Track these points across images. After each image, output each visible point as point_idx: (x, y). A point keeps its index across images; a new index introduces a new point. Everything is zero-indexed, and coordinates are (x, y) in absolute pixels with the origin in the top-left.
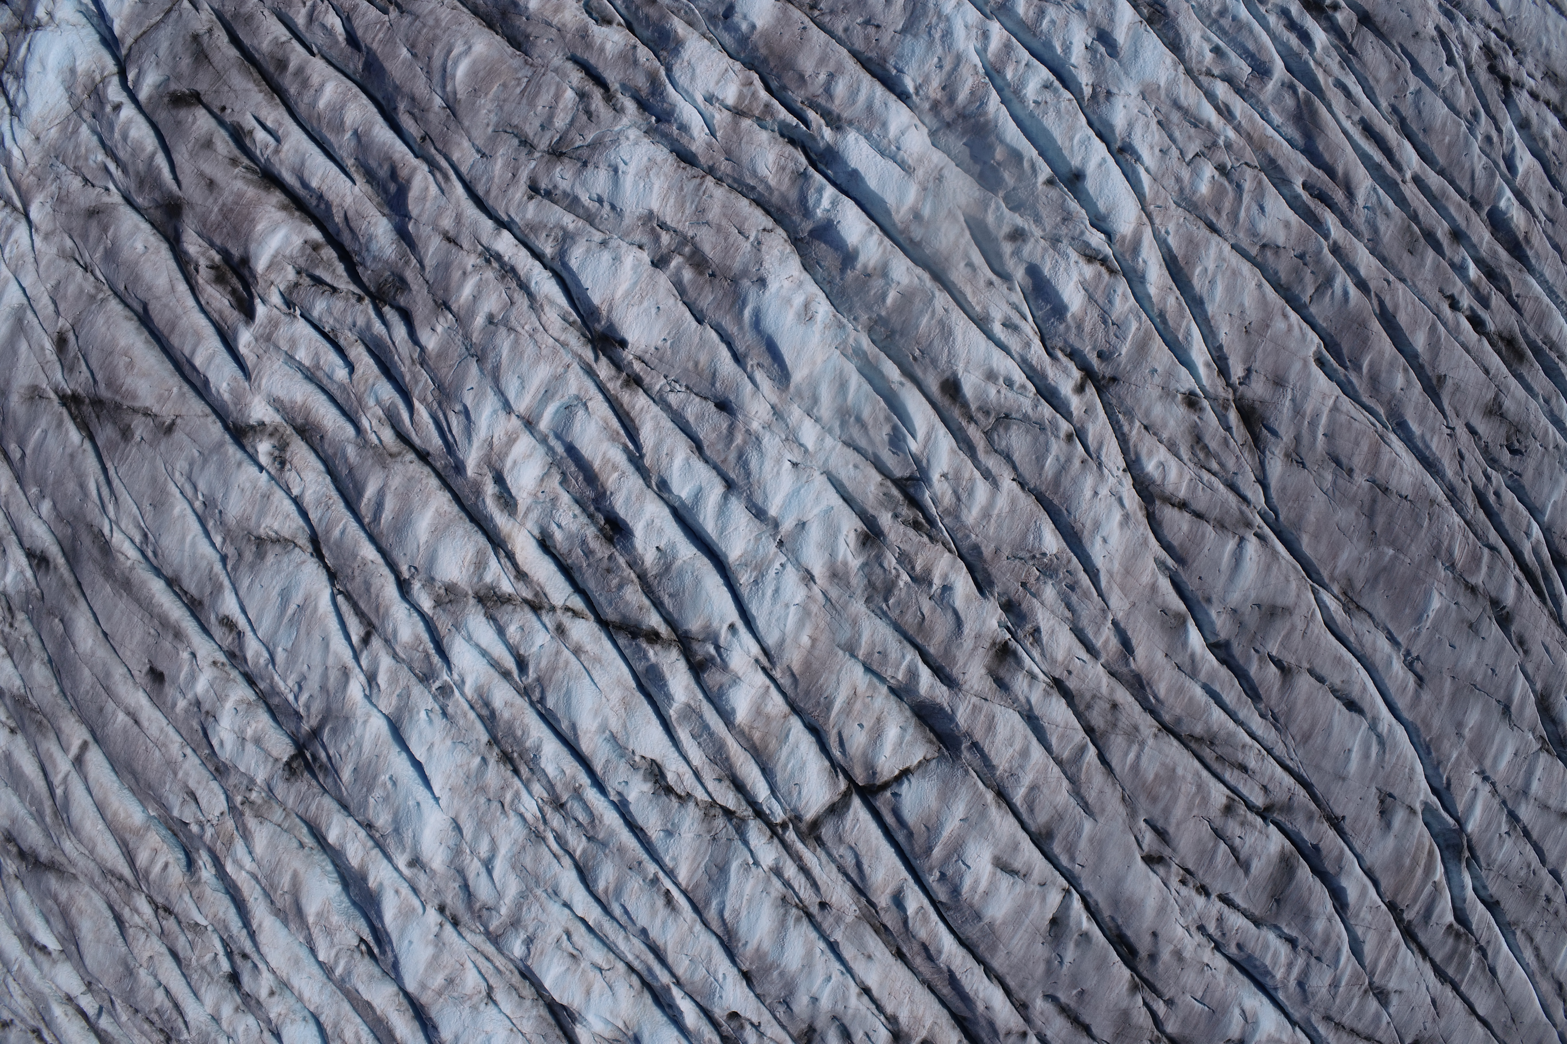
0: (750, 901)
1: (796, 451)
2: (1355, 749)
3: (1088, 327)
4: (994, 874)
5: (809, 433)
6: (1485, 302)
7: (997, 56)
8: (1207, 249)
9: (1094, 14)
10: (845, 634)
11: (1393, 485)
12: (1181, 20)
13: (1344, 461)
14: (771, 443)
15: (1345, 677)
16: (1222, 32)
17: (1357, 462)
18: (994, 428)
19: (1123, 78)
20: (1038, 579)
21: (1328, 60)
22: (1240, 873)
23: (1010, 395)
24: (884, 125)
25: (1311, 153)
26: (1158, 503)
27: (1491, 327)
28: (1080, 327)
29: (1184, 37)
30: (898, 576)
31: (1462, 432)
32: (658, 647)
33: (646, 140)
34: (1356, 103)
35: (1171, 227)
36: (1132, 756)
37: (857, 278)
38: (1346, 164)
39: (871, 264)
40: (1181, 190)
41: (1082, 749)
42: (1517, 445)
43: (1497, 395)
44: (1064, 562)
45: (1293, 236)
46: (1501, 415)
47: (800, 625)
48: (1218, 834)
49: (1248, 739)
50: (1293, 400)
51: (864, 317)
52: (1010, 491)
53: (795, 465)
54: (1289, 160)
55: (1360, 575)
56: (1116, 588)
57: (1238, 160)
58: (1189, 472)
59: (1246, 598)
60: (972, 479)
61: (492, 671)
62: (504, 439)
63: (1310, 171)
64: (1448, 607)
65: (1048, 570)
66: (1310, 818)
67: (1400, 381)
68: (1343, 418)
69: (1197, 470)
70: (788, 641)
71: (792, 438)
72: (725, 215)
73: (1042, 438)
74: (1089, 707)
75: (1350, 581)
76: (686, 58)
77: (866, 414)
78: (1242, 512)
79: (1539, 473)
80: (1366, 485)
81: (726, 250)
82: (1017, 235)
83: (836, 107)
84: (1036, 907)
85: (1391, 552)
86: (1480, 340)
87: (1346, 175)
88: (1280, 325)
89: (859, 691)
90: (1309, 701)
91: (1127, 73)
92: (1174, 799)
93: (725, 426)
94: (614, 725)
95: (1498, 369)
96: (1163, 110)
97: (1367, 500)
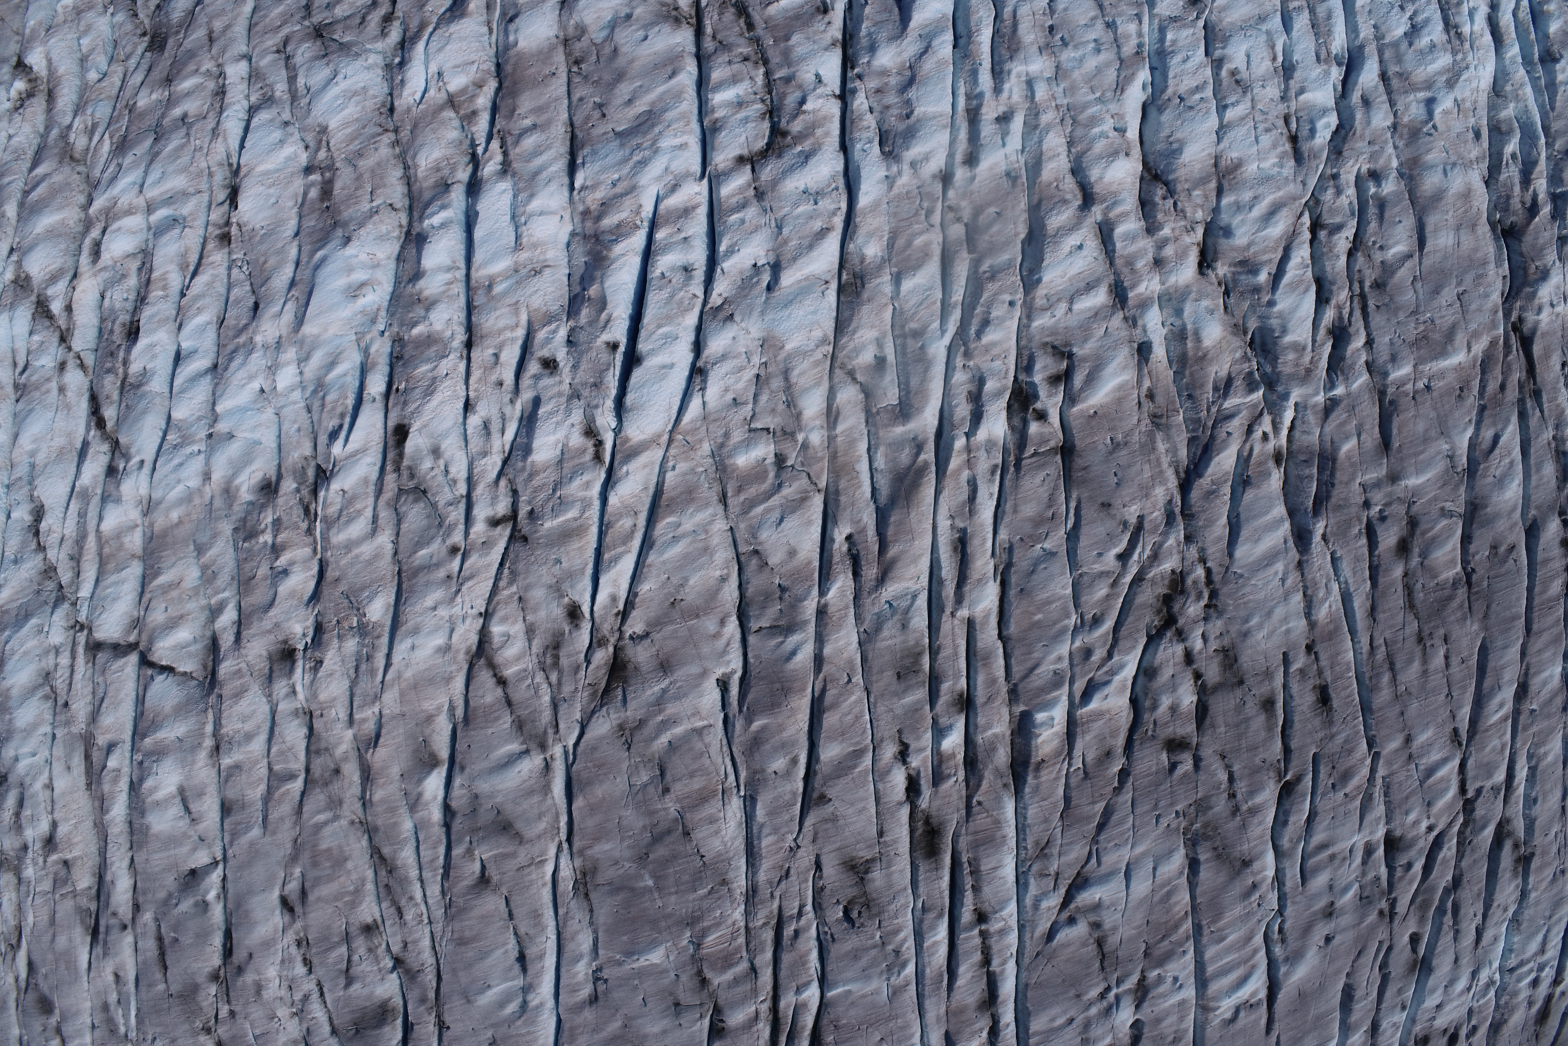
0: (25, 653)
1: (269, 382)
2: (495, 990)
3: (537, 482)
4: (174, 797)
5: (286, 377)
6: (938, 778)
7: (669, 212)
8: (698, 510)
9: (786, 242)
10: (203, 538)
11: (698, 835)
12: (865, 309)
13: (668, 777)
14: (258, 360)
15: (531, 932)
16: (901, 351)
17: (679, 788)
18: (408, 492)
19: (756, 313)
20: (352, 628)
21: (982, 454)
22: (342, 981)
23: (441, 478)
24: (532, 196)
25: (882, 517)
26: (482, 661)
27: (924, 802)
28: (531, 476)
29: (853, 325)
30: (263, 532)
31: (805, 858)
32: (99, 433)
33: (380, 72)
34: (972, 513)
35: (682, 467)
36: (321, 817)
37: (412, 295)
38: (903, 552)
39: (426, 293)
40: (722, 446)
41: (292, 777)
42: (854, 914)
43: (873, 860)
44: (375, 634)
45: (790, 566)
46: (862, 879)
47: (180, 502)
48: (347, 938)
49: (418, 895)
50: (664, 691)
51: (395, 329)
52: (381, 547)
53: (262, 391)
54: (853, 504)
55: (607, 874)
56: (396, 689)
57: (803, 464)
58: (529, 663)
59: (491, 796)
60: (359, 513)
61: (10, 355)
62: (126, 207)
63: (863, 530)
64: (665, 971)
65: (363, 630)
66: (423, 1000)
67: (779, 764)
68: (699, 746)
69: (536, 666)
70: (163, 506)
71: (272, 369)
72: (373, 171)
73: (433, 531)
74: (318, 752)
75: (595, 870)
76: (451, 30)
77: (329, 398)
78: (545, 732)
79: (855, 955)
80: (673, 813)
81: (350, 197)
82: (550, 365)
83: (513, 153)
84: (185, 849)
85: (650, 883)
86: (900, 804)
87: (894, 561)
88: (710, 625)
89: (184, 585)
90: (485, 919)
91: (763, 313)
92: (330, 879)
93: (244, 322)
94: (40, 458)
95: (895, 841)
96: (770, 370)
97: (663, 826)
